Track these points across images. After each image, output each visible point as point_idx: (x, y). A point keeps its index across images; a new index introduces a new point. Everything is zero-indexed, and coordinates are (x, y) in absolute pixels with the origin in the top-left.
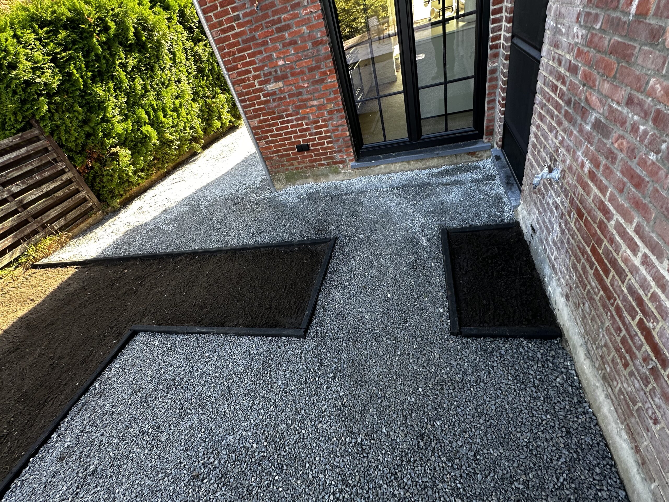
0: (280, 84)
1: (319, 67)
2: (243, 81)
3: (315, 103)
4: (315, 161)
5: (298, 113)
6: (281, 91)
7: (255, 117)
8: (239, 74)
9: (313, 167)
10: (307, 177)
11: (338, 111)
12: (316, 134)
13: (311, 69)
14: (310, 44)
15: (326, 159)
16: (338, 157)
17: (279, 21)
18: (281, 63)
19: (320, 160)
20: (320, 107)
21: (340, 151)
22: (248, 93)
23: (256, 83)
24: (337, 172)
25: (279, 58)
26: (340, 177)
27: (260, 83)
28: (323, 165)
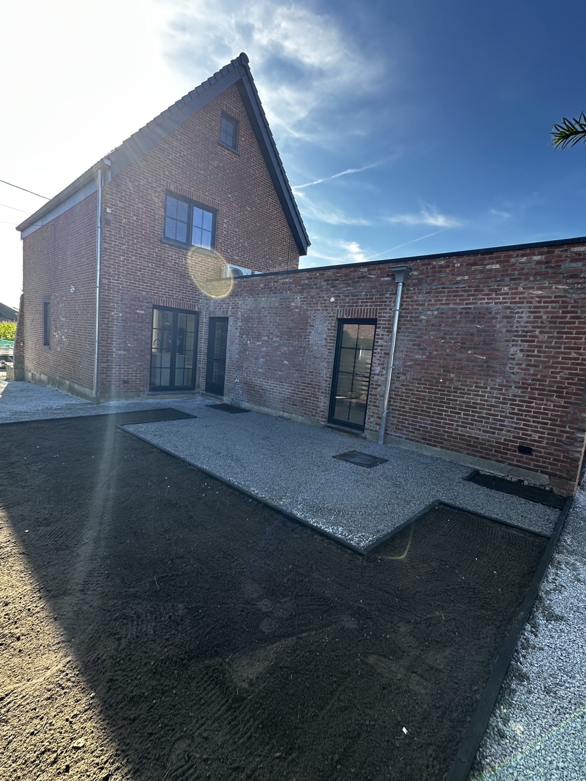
0: (125, 353)
1: (144, 351)
2: (108, 346)
3: (139, 363)
4: (130, 389)
5: (129, 366)
6: (125, 355)
7: (106, 363)
8: (107, 343)
9: (128, 392)
10: (122, 397)
11: (148, 369)
12: (135, 376)
13: (141, 351)
14: (144, 343)
15: (135, 389)
16: (142, 388)
17: (134, 332)
18: (129, 345)
19: (132, 389)
20: (140, 366)
21: (143, 386)
22: (107, 352)
23: (114, 349)
24: (139, 396)
25: (129, 343)
26: (140, 398)
27: (116, 350)
28: (133, 391)
